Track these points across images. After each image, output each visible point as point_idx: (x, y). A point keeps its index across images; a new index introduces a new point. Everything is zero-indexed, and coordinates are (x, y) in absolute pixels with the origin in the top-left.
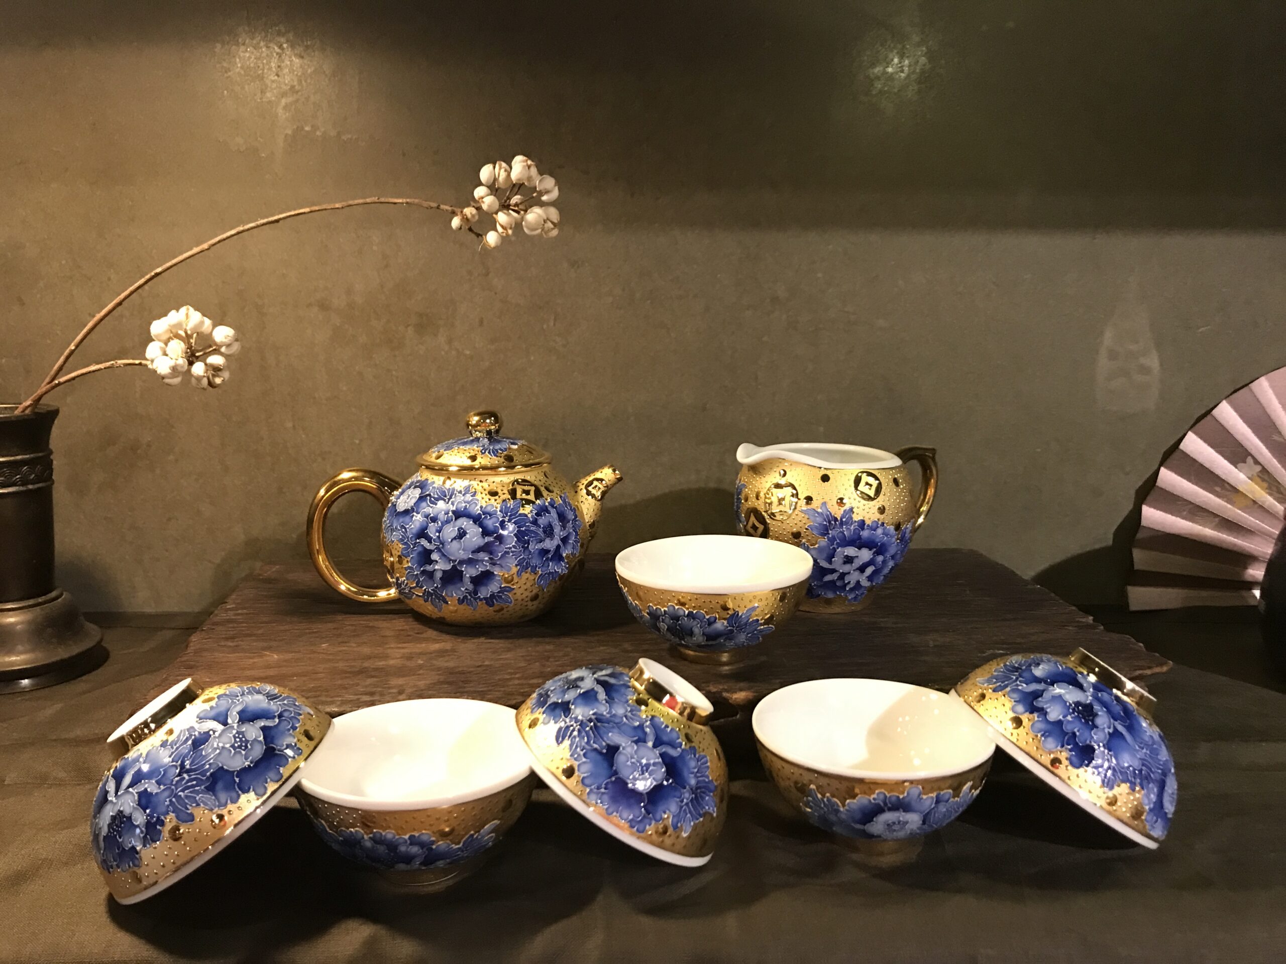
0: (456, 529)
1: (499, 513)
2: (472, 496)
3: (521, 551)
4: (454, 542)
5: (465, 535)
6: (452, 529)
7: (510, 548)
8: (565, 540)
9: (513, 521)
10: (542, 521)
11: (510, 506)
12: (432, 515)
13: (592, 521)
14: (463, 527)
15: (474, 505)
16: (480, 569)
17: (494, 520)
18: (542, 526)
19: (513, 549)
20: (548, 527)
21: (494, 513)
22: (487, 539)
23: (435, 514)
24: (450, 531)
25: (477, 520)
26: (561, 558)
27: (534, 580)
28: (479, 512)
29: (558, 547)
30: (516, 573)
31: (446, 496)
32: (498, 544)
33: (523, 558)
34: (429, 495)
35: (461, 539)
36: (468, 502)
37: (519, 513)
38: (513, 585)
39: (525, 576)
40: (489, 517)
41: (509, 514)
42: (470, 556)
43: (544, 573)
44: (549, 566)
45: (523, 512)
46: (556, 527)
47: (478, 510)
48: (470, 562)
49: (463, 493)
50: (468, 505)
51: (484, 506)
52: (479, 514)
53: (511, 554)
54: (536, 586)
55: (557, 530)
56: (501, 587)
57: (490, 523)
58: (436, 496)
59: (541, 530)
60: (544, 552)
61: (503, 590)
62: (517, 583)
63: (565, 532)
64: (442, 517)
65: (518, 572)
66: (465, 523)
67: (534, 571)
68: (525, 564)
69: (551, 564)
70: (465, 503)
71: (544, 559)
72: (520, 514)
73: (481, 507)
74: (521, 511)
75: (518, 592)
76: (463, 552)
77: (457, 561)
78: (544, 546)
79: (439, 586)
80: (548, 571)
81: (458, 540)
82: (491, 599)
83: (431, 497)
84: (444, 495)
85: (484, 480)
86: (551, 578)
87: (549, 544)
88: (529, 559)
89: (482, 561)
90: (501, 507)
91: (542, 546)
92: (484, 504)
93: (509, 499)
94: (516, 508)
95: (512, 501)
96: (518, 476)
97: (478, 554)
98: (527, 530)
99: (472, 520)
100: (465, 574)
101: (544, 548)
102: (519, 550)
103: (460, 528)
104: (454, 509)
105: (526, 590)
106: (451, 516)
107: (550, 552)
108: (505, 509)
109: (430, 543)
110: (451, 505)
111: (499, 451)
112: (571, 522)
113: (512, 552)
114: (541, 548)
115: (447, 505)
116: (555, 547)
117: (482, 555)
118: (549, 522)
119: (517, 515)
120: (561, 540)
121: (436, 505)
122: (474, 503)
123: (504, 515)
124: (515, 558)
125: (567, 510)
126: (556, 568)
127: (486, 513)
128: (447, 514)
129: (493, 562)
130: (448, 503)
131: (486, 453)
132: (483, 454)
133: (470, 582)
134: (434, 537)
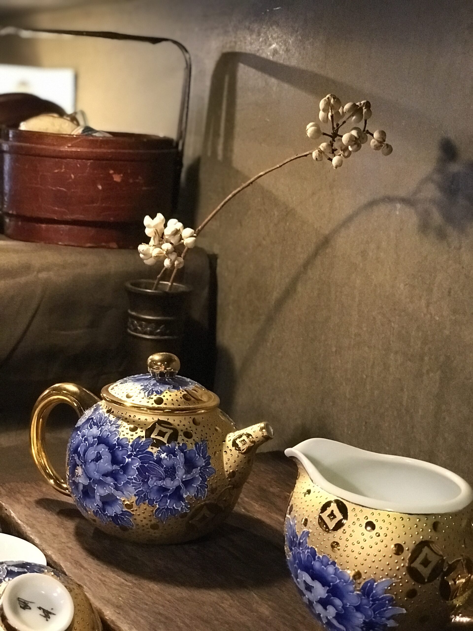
0: (96, 452)
1: (130, 447)
2: (116, 427)
3: (140, 484)
4: (92, 462)
5: (100, 460)
6: (93, 452)
7: (132, 479)
8: (187, 483)
11: (141, 443)
12: (86, 436)
13: (231, 471)
14: (101, 452)
15: (114, 435)
16: (107, 491)
17: (124, 451)
18: (165, 466)
19: (134, 481)
20: (171, 468)
21: (126, 446)
22: (115, 467)
23: (88, 436)
24: (92, 454)
25: (112, 448)
26: (181, 498)
27: (152, 511)
28: (115, 442)
29: (178, 488)
30: (135, 502)
31: (100, 423)
32: (122, 473)
33: (142, 490)
34: (92, 419)
35: (97, 462)
36: (111, 432)
37: (146, 450)
38: (133, 511)
39: (143, 506)
40: (121, 449)
41: (137, 449)
42: (101, 478)
43: (162, 507)
44: (167, 502)
45: (151, 450)
46: (180, 470)
47: (115, 440)
48: (101, 483)
49: (112, 423)
50: (110, 435)
51: (120, 439)
52: (115, 444)
53: (132, 485)
54: (154, 517)
55: (181, 473)
56: (122, 511)
57: (120, 454)
58: (95, 421)
59: (163, 469)
60: (163, 489)
61: (124, 513)
62: (136, 510)
63: (189, 475)
64: (91, 440)
65: (136, 501)
66: (103, 450)
67: (151, 502)
68: (143, 496)
69: (169, 501)
70: (109, 432)
71: (162, 495)
72: (146, 452)
73: (118, 439)
74: (149, 450)
75: (139, 518)
76: (96, 474)
77: (93, 479)
78: (163, 485)
79: (82, 497)
80: (166, 507)
81: (95, 462)
82: (116, 518)
83: (93, 421)
84: (100, 421)
85: (132, 416)
86: (169, 514)
87: (169, 484)
88: (148, 493)
89: (109, 485)
90: (133, 442)
91: (162, 484)
92: (121, 437)
93: (143, 437)
94: (146, 446)
95: (144, 439)
96: (162, 418)
97: (107, 478)
98: (150, 467)
99: (108, 447)
100: (97, 493)
101: (163, 486)
102: (139, 483)
103: (99, 453)
104: (100, 435)
105: (145, 518)
106: (96, 441)
107: (170, 491)
108: (136, 445)
109: (79, 459)
110: (100, 432)
111: (154, 392)
112: (199, 468)
113: (133, 483)
114: (160, 485)
115: (97, 431)
116: (175, 487)
117: (109, 480)
118: (174, 464)
119: (144, 452)
120: (183, 482)
121: (91, 428)
122: (116, 433)
123: (134, 450)
124: (135, 488)
125: (197, 456)
126: (174, 506)
127: (121, 444)
128: (94, 438)
129: (117, 488)
130: (98, 429)
131: (143, 392)
132: (140, 392)
133: (100, 500)
134: (82, 455)
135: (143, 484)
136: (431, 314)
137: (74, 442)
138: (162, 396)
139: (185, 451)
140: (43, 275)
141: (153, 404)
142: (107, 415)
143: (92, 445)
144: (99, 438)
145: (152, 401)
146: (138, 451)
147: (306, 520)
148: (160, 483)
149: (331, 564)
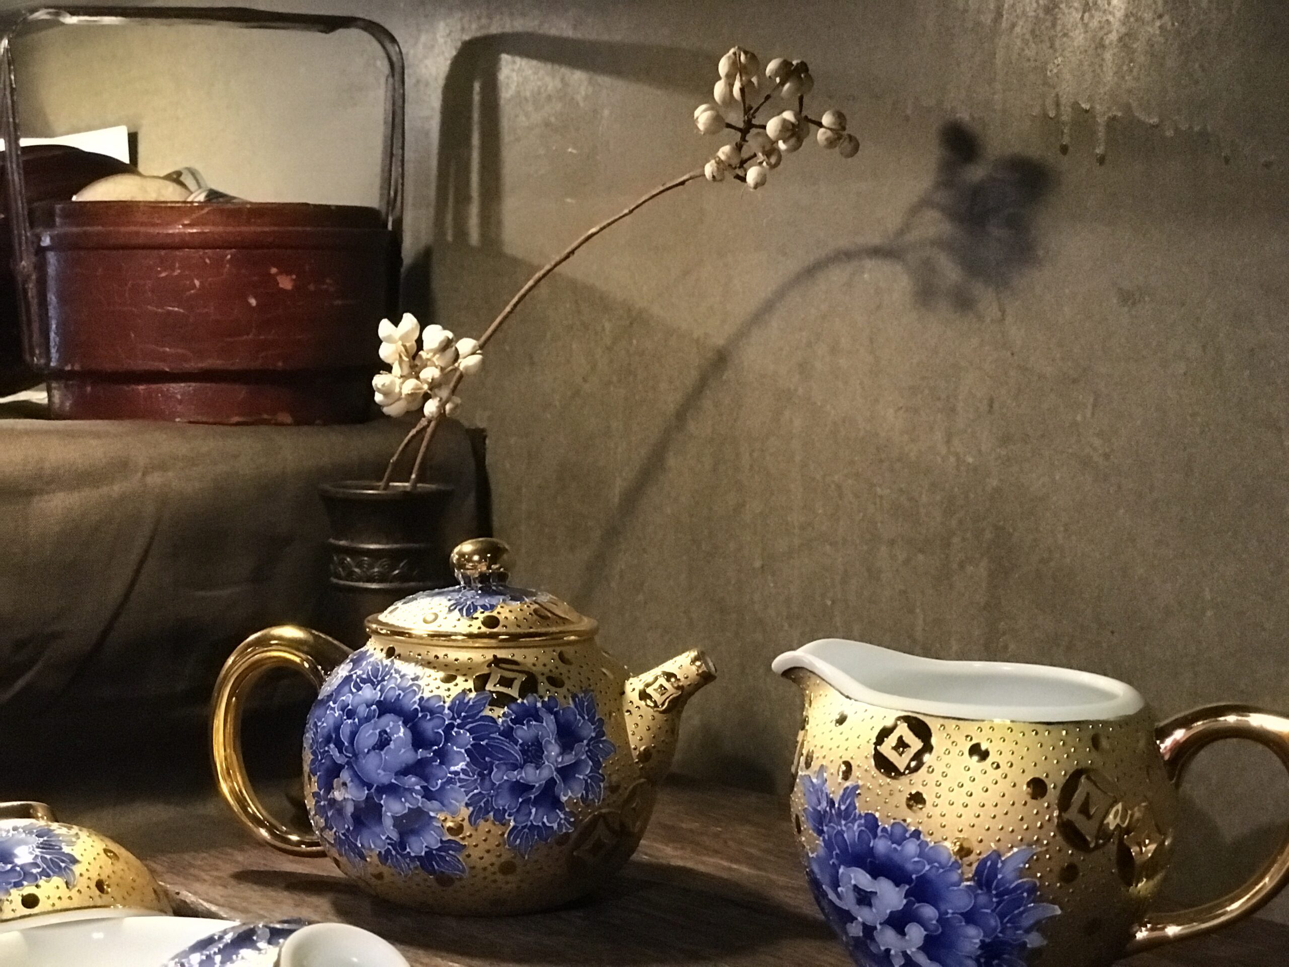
0: (377, 732)
1: (446, 711)
2: (413, 680)
3: (476, 780)
4: (372, 753)
5: (388, 744)
6: (371, 731)
7: (458, 773)
8: (567, 773)
9: (467, 727)
10: (523, 733)
11: (468, 702)
12: (350, 707)
13: (642, 748)
14: (388, 729)
15: (411, 695)
16: (407, 805)
17: (436, 721)
18: (520, 741)
19: (462, 776)
20: (533, 744)
21: (439, 710)
22: (422, 754)
23: (355, 705)
24: (368, 736)
25: (410, 719)
26: (556, 804)
27: (503, 834)
28: (416, 706)
29: (551, 782)
30: (467, 818)
31: (376, 678)
32: (437, 763)
33: (480, 792)
34: (357, 674)
35: (382, 749)
36: (403, 690)
37: (481, 714)
38: (463, 839)
39: (484, 826)
40: (428, 717)
41: (463, 714)
42: (393, 781)
43: (521, 825)
44: (530, 813)
45: (490, 714)
46: (550, 747)
47: (415, 702)
48: (391, 790)
49: (402, 673)
50: (402, 694)
51: (425, 698)
52: (416, 709)
53: (458, 784)
54: (507, 846)
55: (553, 750)
56: (442, 841)
57: (429, 727)
58: (364, 677)
59: (518, 748)
60: (520, 788)
61: (446, 846)
62: (470, 836)
63: (568, 757)
64: (363, 711)
65: (470, 817)
66: (391, 724)
67: (500, 817)
68: (482, 804)
69: (534, 810)
70: (399, 690)
71: (520, 800)
72: (482, 717)
73: (421, 699)
74: (487, 712)
75: (475, 854)
76: (382, 773)
77: (375, 786)
78: (521, 778)
79: (351, 828)
80: (529, 823)
81: (377, 751)
82: (428, 860)
83: (358, 677)
84: (375, 675)
85: (441, 655)
86: (536, 837)
87: (532, 775)
88: (492, 797)
89: (411, 790)
90: (453, 702)
91: (518, 778)
92: (427, 695)
93: (470, 690)
94: (477, 706)
95: (473, 695)
96: (502, 654)
97: (406, 778)
98: (491, 746)
99: (402, 718)
100: (386, 812)
101: (521, 781)
102: (473, 779)
103: (382, 732)
104: (382, 699)
105: (488, 851)
106: (375, 710)
107: (534, 790)
108: (459, 705)
109: (340, 752)
110: (379, 694)
111: (479, 608)
112: (585, 742)
113: (460, 780)
114: (515, 780)
115: (374, 691)
116: (544, 782)
117: (411, 780)
118: (537, 737)
119: (477, 718)
120: (559, 770)
121: (359, 689)
122: (414, 690)
123: (456, 716)
124: (465, 791)
125: (580, 720)
126: (545, 820)
127: (428, 708)
128: (369, 706)
129: (428, 794)
130: (375, 689)
131: (457, 609)
132: (450, 611)
133: (394, 826)
134: (346, 744)
135: (481, 780)
136: (957, 455)
137: (324, 725)
138: (495, 614)
139: (555, 709)
140: (155, 479)
141: (480, 628)
142: (387, 662)
143: (368, 719)
144: (379, 703)
145: (478, 623)
146: (464, 716)
147: (848, 765)
148: (515, 775)
149: (912, 836)
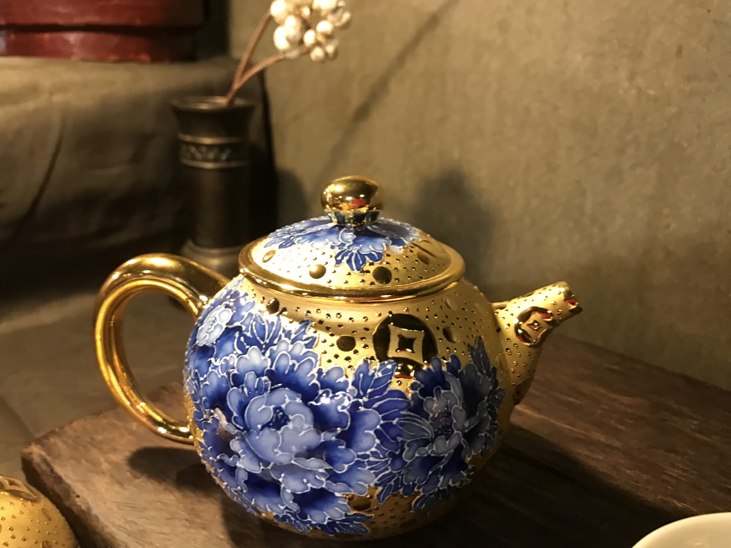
0: (272, 407)
1: (350, 387)
2: (307, 346)
3: (386, 461)
4: (267, 431)
5: (285, 424)
6: (264, 406)
7: (367, 456)
8: (472, 435)
9: (375, 405)
10: (433, 405)
12: (236, 371)
13: (521, 382)
14: (283, 406)
15: (307, 366)
16: (309, 485)
18: (431, 415)
19: (372, 459)
20: (443, 416)
21: (342, 386)
22: (325, 437)
23: (242, 371)
24: (261, 411)
25: (309, 396)
26: (463, 465)
27: (410, 504)
28: (315, 381)
29: (459, 449)
30: (375, 496)
31: (263, 339)
32: (343, 447)
33: (390, 473)
34: (239, 328)
35: (278, 428)
36: (298, 359)
37: (388, 389)
38: (370, 512)
39: (392, 500)
40: (331, 394)
41: (369, 391)
42: (293, 462)
43: (427, 494)
44: (438, 481)
46: (458, 414)
47: (313, 375)
48: (293, 470)
49: (293, 336)
50: (297, 365)
51: (325, 371)
52: (314, 384)
53: (368, 467)
54: (412, 511)
56: (346, 515)
57: (332, 405)
58: (249, 334)
59: (429, 422)
60: (432, 461)
61: (349, 519)
62: (377, 509)
63: (473, 419)
64: (251, 380)
65: (379, 494)
66: (288, 400)
67: (409, 491)
68: (392, 483)
69: (441, 479)
70: (293, 359)
71: (430, 473)
72: (390, 392)
73: (320, 372)
74: (395, 386)
75: (380, 520)
76: (280, 453)
77: (272, 464)
78: (433, 452)
79: (245, 491)
80: (436, 490)
81: (273, 430)
82: (330, 527)
83: (241, 334)
84: (261, 334)
85: (333, 314)
86: (440, 498)
87: (442, 447)
88: (402, 475)
89: (314, 473)
90: (357, 375)
91: (429, 452)
92: (326, 367)
93: (372, 358)
94: (384, 378)
95: (376, 365)
96: (397, 309)
97: (308, 461)
98: (402, 425)
99: (300, 395)
100: (285, 488)
101: (432, 455)
102: (383, 460)
103: (277, 409)
104: (273, 368)
105: (392, 517)
106: (266, 381)
107: (444, 460)
108: (364, 380)
109: (229, 420)
110: (269, 361)
111: (367, 258)
112: (486, 398)
113: (370, 463)
114: (426, 455)
115: (263, 358)
116: (453, 450)
117: (313, 463)
118: (447, 406)
119: (385, 393)
120: (465, 435)
121: (245, 352)
122: (310, 360)
123: (361, 393)
124: (374, 473)
125: (480, 376)
126: (450, 482)
127: (328, 383)
128: (259, 375)
129: (333, 477)
130: (264, 354)
131: (344, 261)
132: (339, 262)
133: (294, 501)
134: (235, 414)
135: (391, 462)
137: (207, 383)
138: (384, 264)
139: (459, 371)
141: (372, 283)
142: (273, 318)
143: (258, 391)
144: (270, 373)
145: (369, 278)
146: (371, 393)
148: (428, 451)
